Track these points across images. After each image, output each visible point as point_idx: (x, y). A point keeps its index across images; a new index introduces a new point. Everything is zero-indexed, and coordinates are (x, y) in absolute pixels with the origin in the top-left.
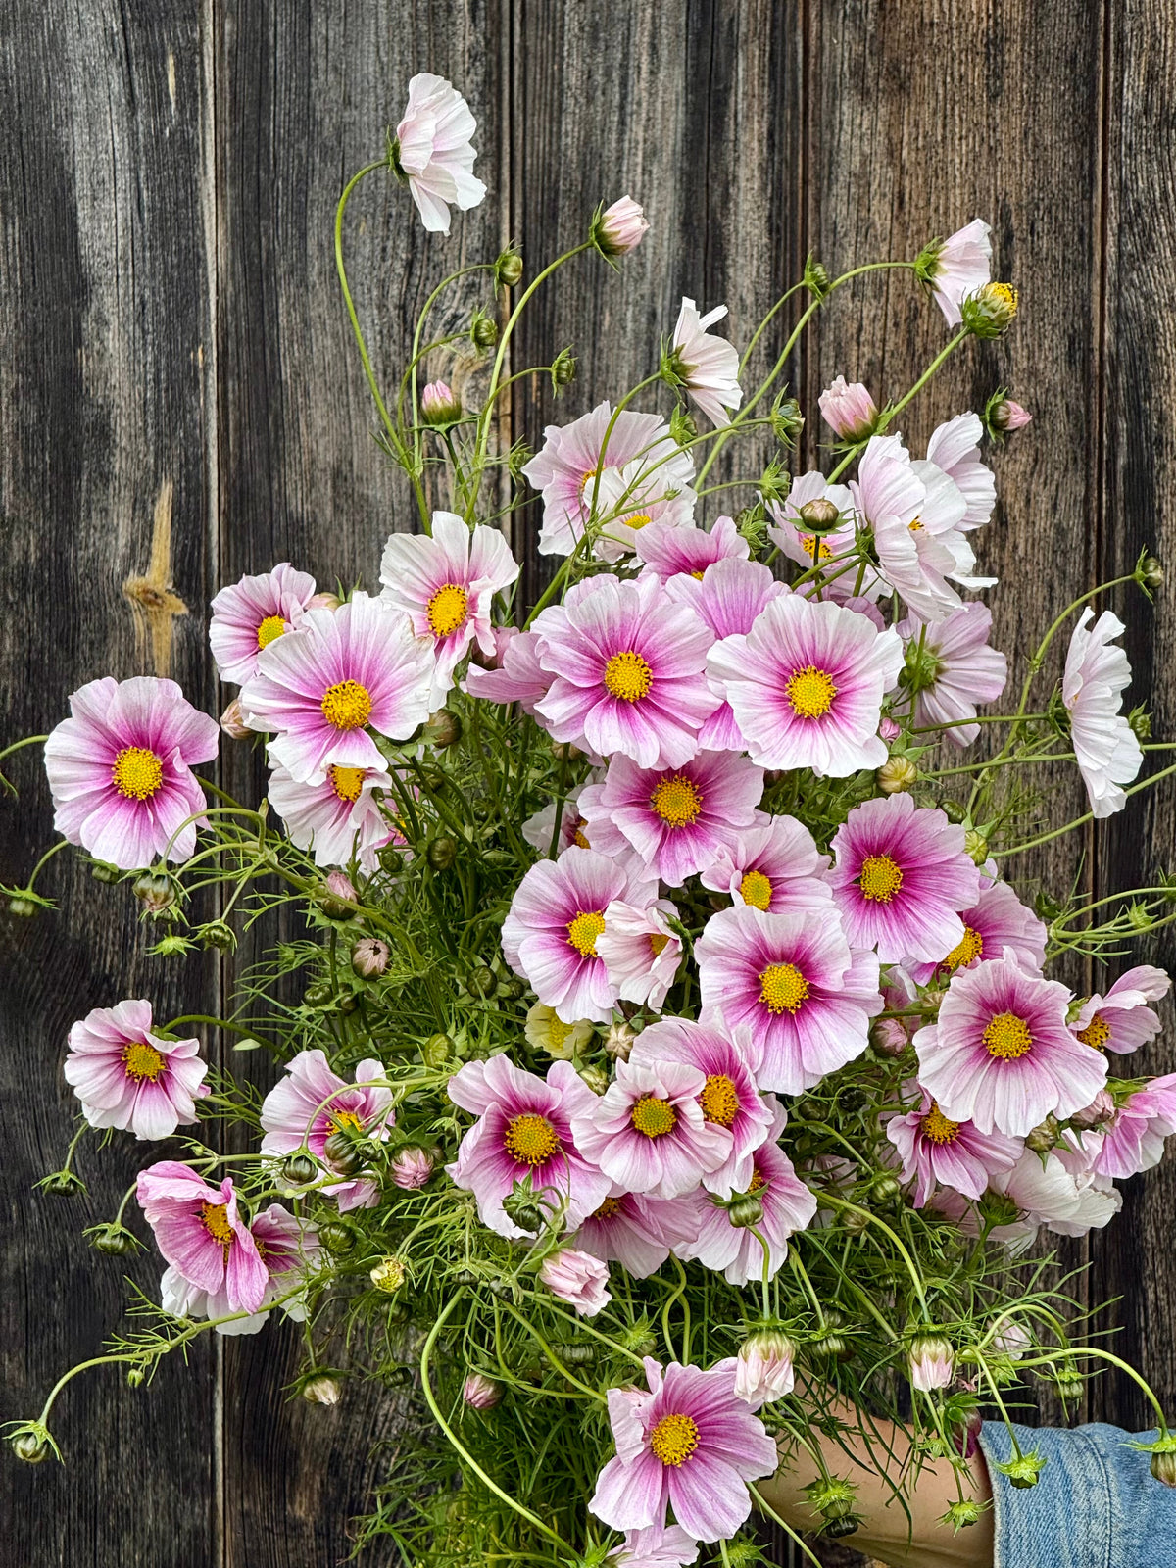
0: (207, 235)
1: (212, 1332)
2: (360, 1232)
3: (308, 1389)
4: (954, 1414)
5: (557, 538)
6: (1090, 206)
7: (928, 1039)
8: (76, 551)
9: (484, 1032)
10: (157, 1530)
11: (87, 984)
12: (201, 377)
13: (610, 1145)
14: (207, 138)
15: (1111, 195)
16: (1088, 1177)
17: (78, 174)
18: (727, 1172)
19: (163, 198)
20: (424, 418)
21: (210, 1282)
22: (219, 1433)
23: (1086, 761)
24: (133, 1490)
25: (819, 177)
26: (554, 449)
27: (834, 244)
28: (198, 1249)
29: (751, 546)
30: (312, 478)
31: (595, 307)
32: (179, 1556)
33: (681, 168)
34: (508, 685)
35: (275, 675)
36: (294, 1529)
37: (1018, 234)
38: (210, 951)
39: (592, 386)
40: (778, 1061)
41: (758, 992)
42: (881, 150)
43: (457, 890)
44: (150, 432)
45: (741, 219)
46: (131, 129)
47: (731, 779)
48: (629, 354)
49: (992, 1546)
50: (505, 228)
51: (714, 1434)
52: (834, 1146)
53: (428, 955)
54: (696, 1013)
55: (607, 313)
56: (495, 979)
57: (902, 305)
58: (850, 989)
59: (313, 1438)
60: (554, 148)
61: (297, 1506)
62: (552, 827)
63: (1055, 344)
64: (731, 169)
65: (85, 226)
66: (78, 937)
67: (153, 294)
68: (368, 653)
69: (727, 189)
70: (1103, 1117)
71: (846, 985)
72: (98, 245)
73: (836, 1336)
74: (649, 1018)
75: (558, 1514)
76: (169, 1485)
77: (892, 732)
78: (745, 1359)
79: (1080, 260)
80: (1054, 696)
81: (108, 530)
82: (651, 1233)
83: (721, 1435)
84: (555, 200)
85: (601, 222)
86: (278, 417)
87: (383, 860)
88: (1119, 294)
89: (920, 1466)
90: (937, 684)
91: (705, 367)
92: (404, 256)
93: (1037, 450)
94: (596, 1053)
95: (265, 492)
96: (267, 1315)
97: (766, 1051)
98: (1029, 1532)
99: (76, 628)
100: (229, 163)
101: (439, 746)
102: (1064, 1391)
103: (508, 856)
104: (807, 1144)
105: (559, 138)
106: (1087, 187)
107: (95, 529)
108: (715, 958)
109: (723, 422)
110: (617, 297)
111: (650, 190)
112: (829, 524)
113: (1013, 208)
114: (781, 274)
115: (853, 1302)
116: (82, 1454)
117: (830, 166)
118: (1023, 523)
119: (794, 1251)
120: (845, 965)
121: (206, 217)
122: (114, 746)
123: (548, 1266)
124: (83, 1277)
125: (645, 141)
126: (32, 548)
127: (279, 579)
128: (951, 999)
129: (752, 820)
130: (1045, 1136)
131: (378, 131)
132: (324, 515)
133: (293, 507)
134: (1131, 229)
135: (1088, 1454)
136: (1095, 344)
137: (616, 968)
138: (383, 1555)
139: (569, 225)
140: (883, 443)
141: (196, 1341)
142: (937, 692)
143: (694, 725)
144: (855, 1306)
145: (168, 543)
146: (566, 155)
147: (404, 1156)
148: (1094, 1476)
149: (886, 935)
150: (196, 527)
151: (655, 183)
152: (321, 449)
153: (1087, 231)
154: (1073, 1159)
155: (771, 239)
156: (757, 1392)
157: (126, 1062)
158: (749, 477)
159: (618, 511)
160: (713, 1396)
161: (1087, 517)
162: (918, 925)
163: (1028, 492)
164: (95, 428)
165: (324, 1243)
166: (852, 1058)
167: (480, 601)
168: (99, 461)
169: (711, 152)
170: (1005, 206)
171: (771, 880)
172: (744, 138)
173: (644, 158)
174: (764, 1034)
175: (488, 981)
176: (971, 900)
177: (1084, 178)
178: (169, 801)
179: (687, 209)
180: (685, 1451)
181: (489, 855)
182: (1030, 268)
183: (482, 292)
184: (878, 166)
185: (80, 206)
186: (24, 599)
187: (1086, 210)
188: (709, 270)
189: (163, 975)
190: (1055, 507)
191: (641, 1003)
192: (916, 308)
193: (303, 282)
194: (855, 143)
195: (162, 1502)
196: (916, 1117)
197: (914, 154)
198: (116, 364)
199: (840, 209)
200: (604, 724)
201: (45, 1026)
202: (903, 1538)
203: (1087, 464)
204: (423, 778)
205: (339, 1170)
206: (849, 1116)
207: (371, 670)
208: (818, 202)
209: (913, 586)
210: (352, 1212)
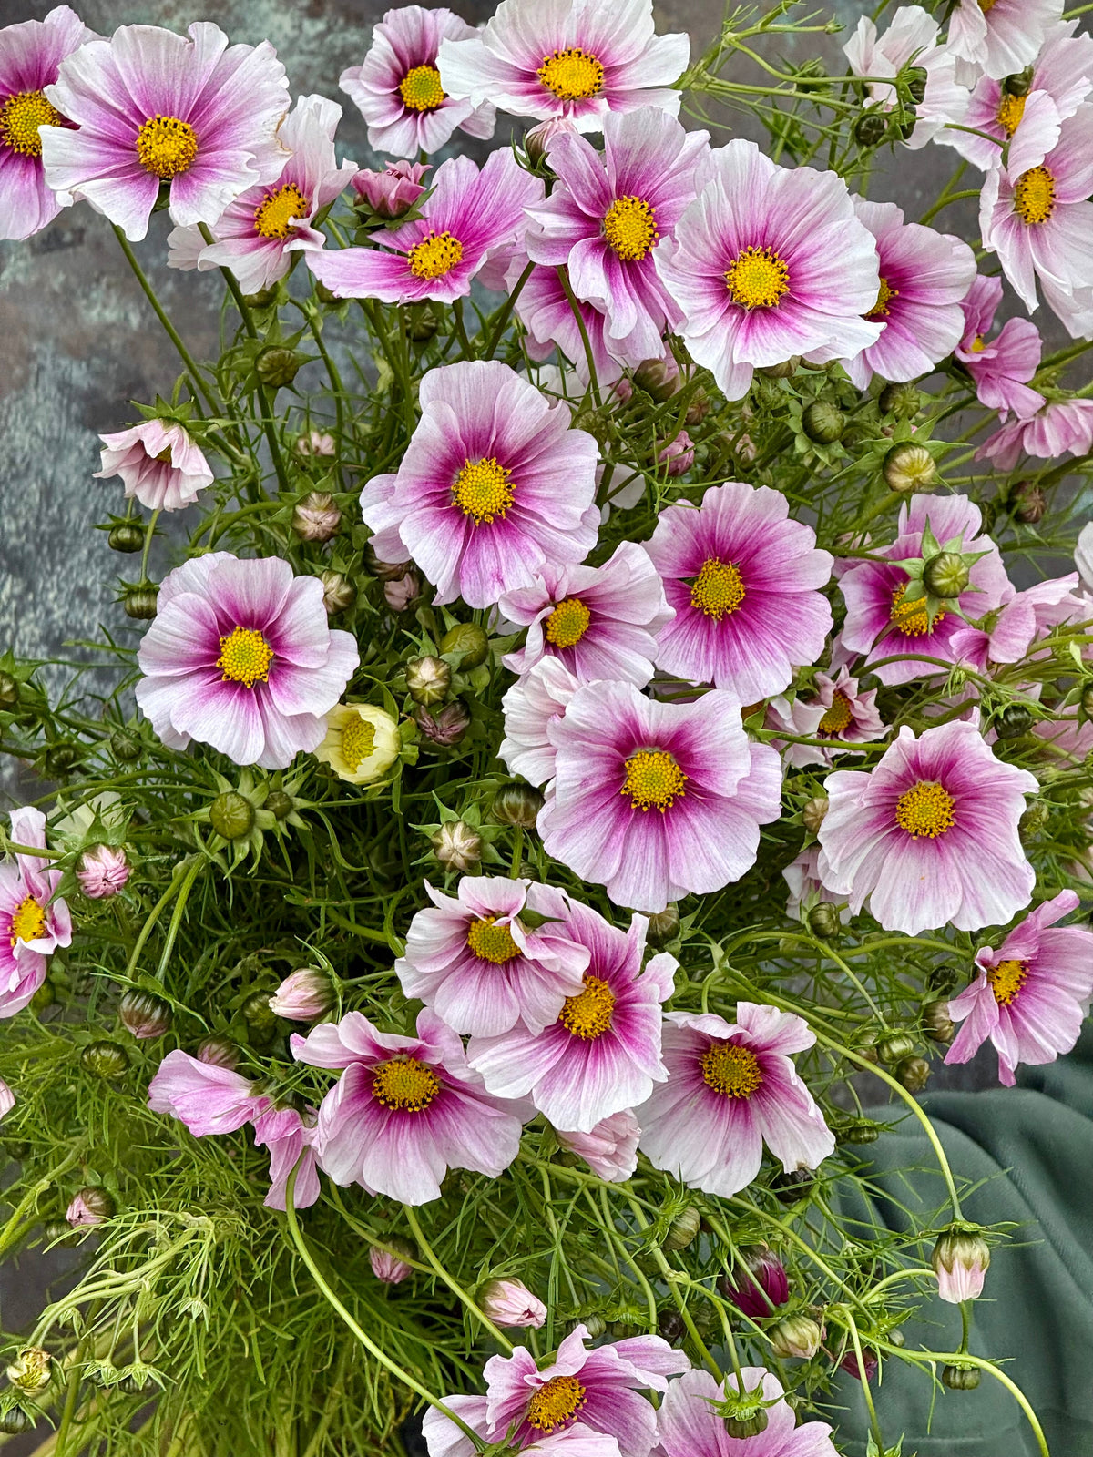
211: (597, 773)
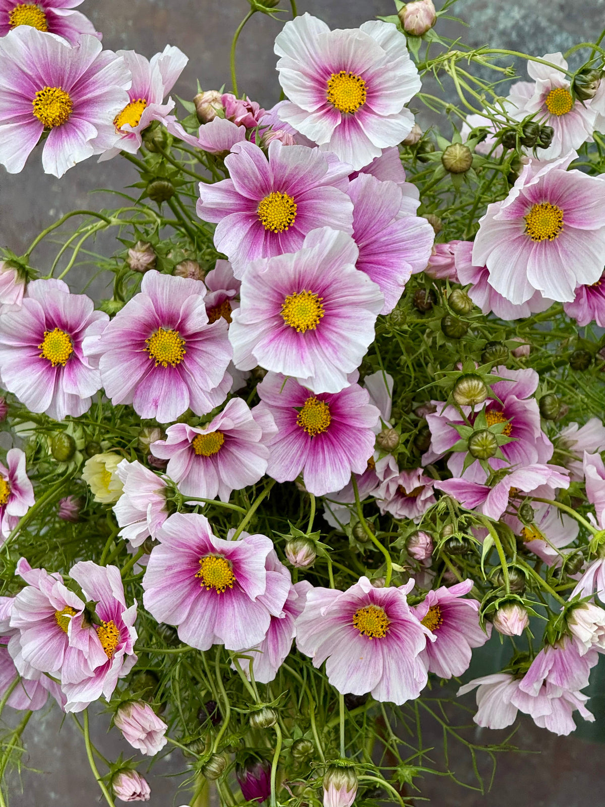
211: (181, 563)
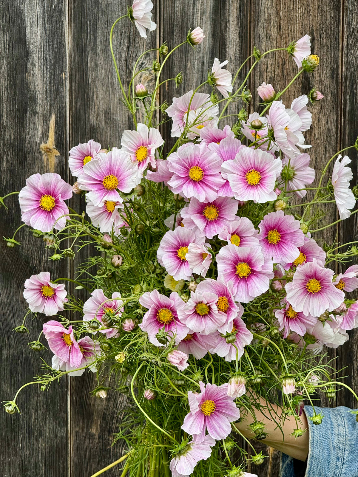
0: (66, 38)
1: (67, 375)
2: (113, 345)
3: (97, 393)
4: (295, 402)
5: (176, 132)
6: (339, 29)
7: (289, 287)
8: (25, 136)
9: (152, 284)
10: (50, 437)
11: (29, 269)
12: (64, 82)
13: (189, 318)
14: (66, 8)
15: (345, 26)
16: (337, 329)
17: (26, 19)
18: (225, 326)
19: (52, 27)
20: (137, 95)
21: (65, 358)
22: (69, 407)
23: (338, 201)
24: (42, 424)
25: (254, 20)
26: (176, 105)
27: (259, 41)
28: (62, 347)
29: (235, 135)
30: (98, 113)
31: (185, 60)
32: (57, 445)
33: (212, 18)
34: (159, 176)
35: (89, 173)
36: (92, 436)
37: (316, 38)
38: (66, 258)
39: (184, 85)
40: (241, 293)
41: (235, 271)
42: (274, 12)
43: (145, 241)
44: (48, 99)
45: (231, 33)
46: (43, 5)
47: (228, 206)
48: (196, 75)
49: (308, 444)
50: (158, 36)
51: (220, 407)
52: (259, 320)
53: (135, 260)
54: (216, 278)
55: (189, 63)
56: (155, 268)
57: (280, 60)
58: (264, 271)
59: (98, 409)
60: (173, 11)
61: (93, 429)
62: (173, 221)
63: (327, 72)
64: (228, 18)
65: (28, 35)
66: (26, 255)
67: (49, 56)
68: (117, 166)
69: (226, 24)
70: (343, 311)
71: (263, 269)
72: (32, 41)
73: (259, 378)
74: (202, 279)
75: (175, 433)
76: (53, 423)
77: (279, 192)
78: (231, 384)
79: (335, 47)
80: (329, 181)
81: (35, 129)
82: (202, 345)
83: (223, 407)
84: (173, 27)
85: (190, 35)
86: (88, 94)
87: (121, 231)
88: (347, 57)
89: (285, 418)
90: (293, 179)
91: (221, 79)
92: (126, 45)
93: (322, 105)
94: (185, 290)
95: (84, 117)
96: (84, 370)
97: (238, 290)
98: (320, 440)
99: (26, 159)
100: (73, 16)
101: (138, 196)
102: (329, 395)
103: (160, 230)
104: (251, 319)
105: (174, 8)
106: (337, 24)
107: (31, 129)
108: (222, 261)
109: (227, 96)
110: (192, 58)
111: (203, 24)
112: (260, 127)
113: (315, 30)
114: (243, 50)
115: (265, 368)
116: (27, 413)
117: (258, 17)
118: (317, 127)
119: (246, 351)
120: (262, 263)
121: (66, 33)
122: (40, 195)
123: (169, 355)
124: (27, 359)
125: (201, 9)
126: (12, 135)
127: (90, 144)
128: (297, 274)
129: (234, 218)
130: (324, 317)
131: (119, 6)
132: (102, 125)
133: (92, 122)
134: (351, 37)
135: (339, 416)
136: (340, 72)
137: (192, 264)
138: (119, 444)
139: (177, 35)
140: (277, 103)
141: (62, 378)
142: (293, 181)
143: (217, 189)
144: (266, 369)
145: (54, 133)
146: (176, 14)
147: (126, 321)
148: (340, 423)
149: (275, 254)
150: (62, 128)
151: (204, 22)
152: (101, 104)
153: (337, 37)
154: (333, 324)
155: (240, 40)
156: (234, 394)
157: (42, 292)
158: (232, 113)
159: (194, 124)
160: (221, 395)
161: (337, 126)
162: (285, 251)
163: (319, 118)
164: (31, 98)
165: (102, 348)
166: (264, 292)
167: (151, 151)
168: (32, 108)
169: (221, 13)
170: (312, 29)
171: (240, 237)
172: (231, 8)
173: (201, 14)
174: (237, 284)
175: (153, 268)
176: (302, 244)
177: (337, 21)
178: (57, 211)
179: (214, 30)
180: (211, 411)
181: (154, 230)
182: (320, 49)
183: (151, 56)
184: (273, 17)
185: (27, 29)
186: (9, 150)
187: (337, 31)
188: (220, 49)
189: (52, 266)
190: (327, 123)
191: (199, 274)
192: (285, 61)
193: (95, 53)
194: (266, 10)
195: (51, 428)
196: (285, 310)
197: (284, 13)
198: (38, 78)
199: (261, 31)
200: (189, 188)
201: (16, 282)
202: (281, 441)
203: (337, 110)
204: (134, 206)
205: (106, 325)
206: (264, 310)
207: (118, 172)
208: (254, 28)
209: (286, 147)
210: (110, 339)
